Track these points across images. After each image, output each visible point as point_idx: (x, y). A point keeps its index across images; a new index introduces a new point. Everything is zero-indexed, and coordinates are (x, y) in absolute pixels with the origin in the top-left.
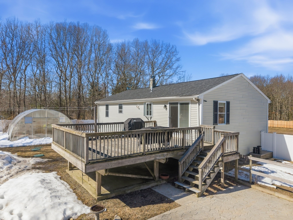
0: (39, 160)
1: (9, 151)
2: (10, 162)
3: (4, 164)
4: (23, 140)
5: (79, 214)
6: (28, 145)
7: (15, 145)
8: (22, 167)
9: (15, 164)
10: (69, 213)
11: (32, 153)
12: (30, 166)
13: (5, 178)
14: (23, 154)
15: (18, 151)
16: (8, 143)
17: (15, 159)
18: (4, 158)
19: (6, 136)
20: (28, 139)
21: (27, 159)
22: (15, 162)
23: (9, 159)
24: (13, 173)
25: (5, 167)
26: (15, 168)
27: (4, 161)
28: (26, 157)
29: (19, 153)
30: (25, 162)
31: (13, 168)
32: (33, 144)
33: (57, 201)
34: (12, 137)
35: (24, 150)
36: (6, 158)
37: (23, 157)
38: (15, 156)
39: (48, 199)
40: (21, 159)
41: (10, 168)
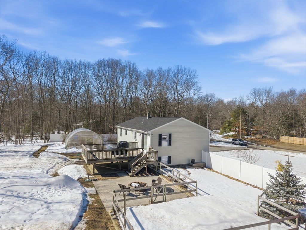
0: (78, 160)
1: (65, 155)
2: (65, 160)
3: (63, 161)
4: (73, 149)
5: (85, 177)
6: (75, 152)
7: (68, 152)
8: (70, 163)
9: (67, 161)
10: (82, 176)
11: (75, 157)
12: (73, 163)
13: (63, 166)
14: (72, 157)
15: (69, 155)
16: (65, 151)
17: (67, 159)
18: (63, 158)
19: (64, 146)
20: (75, 149)
21: (73, 160)
22: (67, 160)
23: (65, 159)
24: (66, 164)
25: (63, 162)
26: (67, 163)
27: (63, 160)
28: (72, 159)
29: (70, 157)
30: (72, 161)
31: (66, 163)
32: (77, 152)
33: (79, 173)
34: (67, 147)
35: (72, 155)
36: (64, 158)
37: (71, 158)
38: (67, 158)
39: (76, 172)
40: (70, 159)
41: (65, 162)
